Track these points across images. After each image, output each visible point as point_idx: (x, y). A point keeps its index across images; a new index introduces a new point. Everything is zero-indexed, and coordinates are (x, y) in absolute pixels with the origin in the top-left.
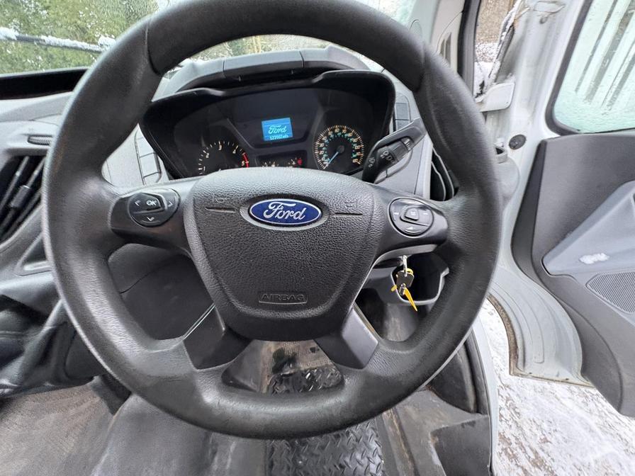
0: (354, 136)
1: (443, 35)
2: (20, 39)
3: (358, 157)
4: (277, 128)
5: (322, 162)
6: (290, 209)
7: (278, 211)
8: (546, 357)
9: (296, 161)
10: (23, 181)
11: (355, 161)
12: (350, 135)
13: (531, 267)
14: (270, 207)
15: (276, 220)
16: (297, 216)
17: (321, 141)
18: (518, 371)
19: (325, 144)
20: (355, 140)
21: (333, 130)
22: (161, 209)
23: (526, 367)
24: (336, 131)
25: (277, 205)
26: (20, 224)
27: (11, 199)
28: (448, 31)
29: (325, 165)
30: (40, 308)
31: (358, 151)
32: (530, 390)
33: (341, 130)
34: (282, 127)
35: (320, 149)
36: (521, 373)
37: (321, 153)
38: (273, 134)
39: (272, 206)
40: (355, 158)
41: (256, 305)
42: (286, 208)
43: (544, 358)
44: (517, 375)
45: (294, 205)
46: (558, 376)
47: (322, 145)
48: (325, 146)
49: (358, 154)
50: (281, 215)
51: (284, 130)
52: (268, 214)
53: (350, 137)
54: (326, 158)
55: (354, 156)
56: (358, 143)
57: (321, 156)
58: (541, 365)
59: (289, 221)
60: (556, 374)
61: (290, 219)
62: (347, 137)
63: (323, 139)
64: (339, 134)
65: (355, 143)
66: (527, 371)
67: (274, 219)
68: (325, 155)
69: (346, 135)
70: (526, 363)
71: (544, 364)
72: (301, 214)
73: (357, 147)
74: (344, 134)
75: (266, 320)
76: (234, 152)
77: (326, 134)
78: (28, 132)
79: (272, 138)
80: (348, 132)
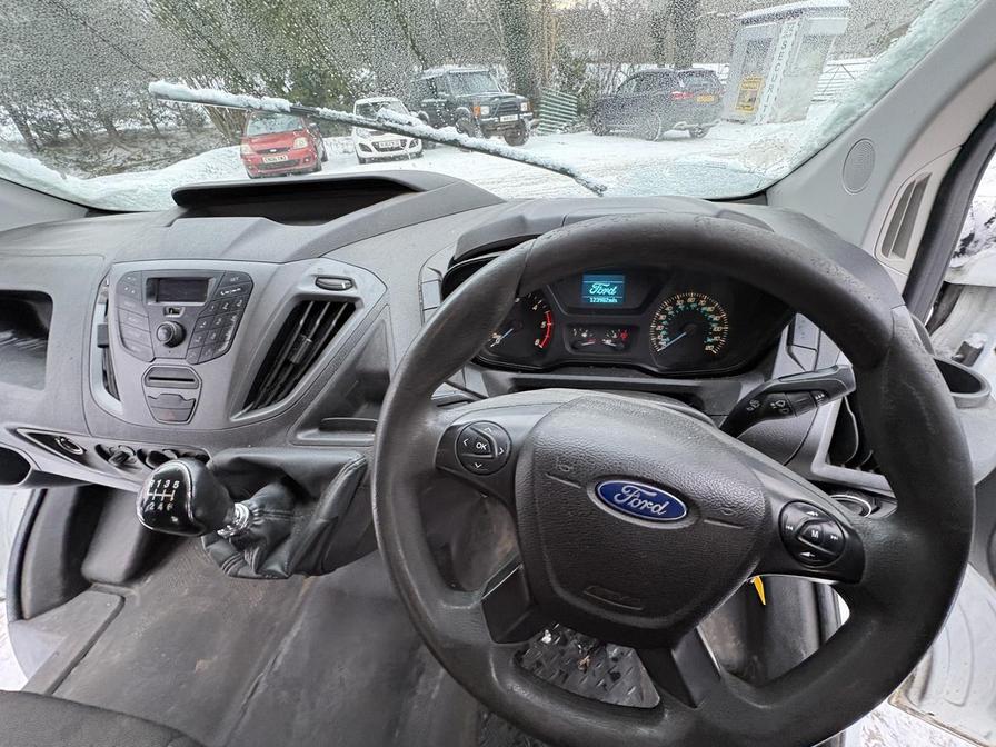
0: (716, 312)
1: (915, 176)
2: (294, 111)
3: (715, 344)
4: (604, 287)
5: (658, 341)
6: (649, 499)
7: (632, 498)
8: (970, 699)
9: (619, 335)
10: (305, 330)
11: (708, 348)
12: (710, 309)
13: (985, 559)
14: (623, 490)
15: (629, 508)
16: (657, 509)
17: (664, 312)
18: (906, 703)
19: (668, 316)
20: (716, 318)
21: (685, 299)
22: (490, 456)
23: (925, 702)
24: (690, 300)
25: (633, 490)
26: (297, 382)
27: (293, 352)
28: (926, 171)
29: (660, 346)
30: (310, 489)
31: (716, 334)
32: (920, 735)
33: (698, 300)
34: (612, 286)
35: (659, 322)
36: (913, 708)
37: (659, 328)
38: (596, 295)
39: (627, 489)
40: (710, 344)
41: (577, 593)
42: (643, 497)
43: (966, 698)
44: (904, 709)
45: (654, 494)
46: (986, 737)
47: (662, 317)
48: (666, 320)
49: (716, 339)
50: (635, 504)
51: (613, 291)
52: (619, 498)
53: (710, 313)
54: (665, 337)
55: (709, 340)
56: (720, 323)
57: (658, 332)
58: (955, 708)
59: (645, 514)
60: (984, 731)
61: (647, 512)
62: (705, 312)
63: (668, 309)
64: (694, 306)
65: (715, 322)
66: (926, 707)
67: (625, 506)
68: (663, 333)
69: (704, 309)
70: (927, 695)
71: (963, 708)
72: (661, 508)
73: (716, 329)
74: (700, 307)
75: (587, 614)
76: (535, 308)
77: (673, 304)
78: (316, 273)
79: (593, 300)
80: (709, 304)
